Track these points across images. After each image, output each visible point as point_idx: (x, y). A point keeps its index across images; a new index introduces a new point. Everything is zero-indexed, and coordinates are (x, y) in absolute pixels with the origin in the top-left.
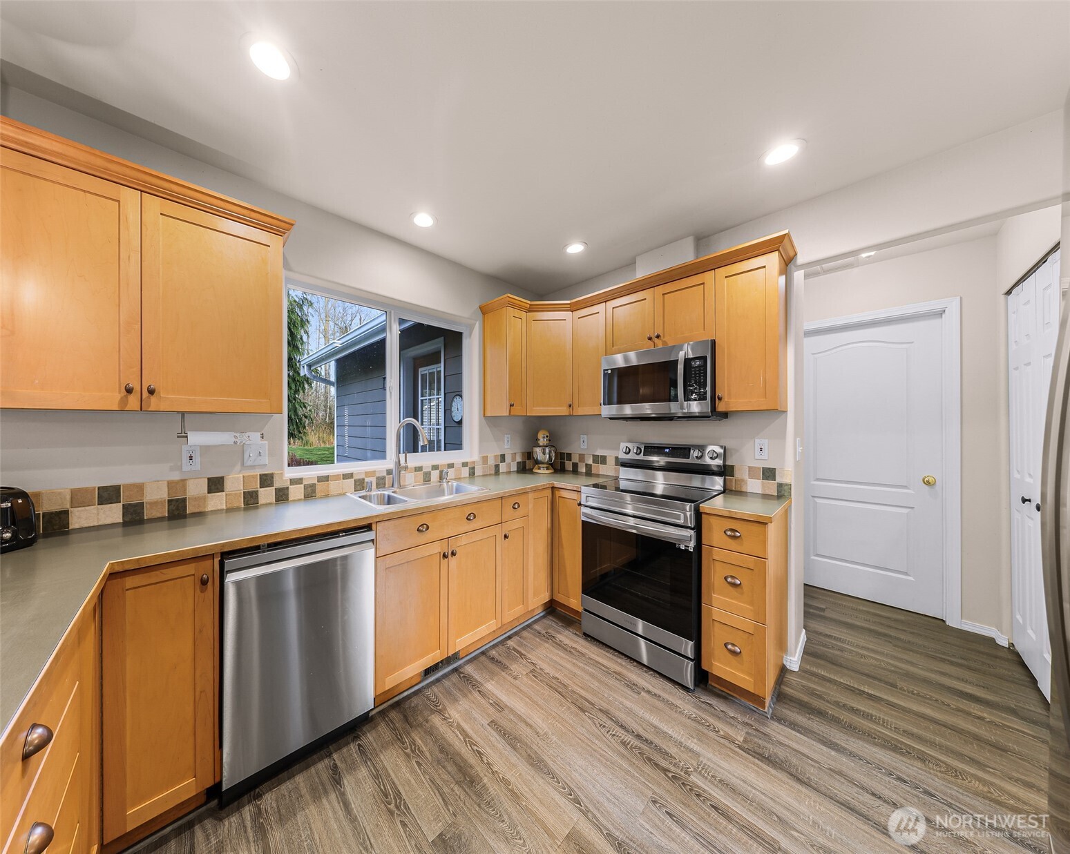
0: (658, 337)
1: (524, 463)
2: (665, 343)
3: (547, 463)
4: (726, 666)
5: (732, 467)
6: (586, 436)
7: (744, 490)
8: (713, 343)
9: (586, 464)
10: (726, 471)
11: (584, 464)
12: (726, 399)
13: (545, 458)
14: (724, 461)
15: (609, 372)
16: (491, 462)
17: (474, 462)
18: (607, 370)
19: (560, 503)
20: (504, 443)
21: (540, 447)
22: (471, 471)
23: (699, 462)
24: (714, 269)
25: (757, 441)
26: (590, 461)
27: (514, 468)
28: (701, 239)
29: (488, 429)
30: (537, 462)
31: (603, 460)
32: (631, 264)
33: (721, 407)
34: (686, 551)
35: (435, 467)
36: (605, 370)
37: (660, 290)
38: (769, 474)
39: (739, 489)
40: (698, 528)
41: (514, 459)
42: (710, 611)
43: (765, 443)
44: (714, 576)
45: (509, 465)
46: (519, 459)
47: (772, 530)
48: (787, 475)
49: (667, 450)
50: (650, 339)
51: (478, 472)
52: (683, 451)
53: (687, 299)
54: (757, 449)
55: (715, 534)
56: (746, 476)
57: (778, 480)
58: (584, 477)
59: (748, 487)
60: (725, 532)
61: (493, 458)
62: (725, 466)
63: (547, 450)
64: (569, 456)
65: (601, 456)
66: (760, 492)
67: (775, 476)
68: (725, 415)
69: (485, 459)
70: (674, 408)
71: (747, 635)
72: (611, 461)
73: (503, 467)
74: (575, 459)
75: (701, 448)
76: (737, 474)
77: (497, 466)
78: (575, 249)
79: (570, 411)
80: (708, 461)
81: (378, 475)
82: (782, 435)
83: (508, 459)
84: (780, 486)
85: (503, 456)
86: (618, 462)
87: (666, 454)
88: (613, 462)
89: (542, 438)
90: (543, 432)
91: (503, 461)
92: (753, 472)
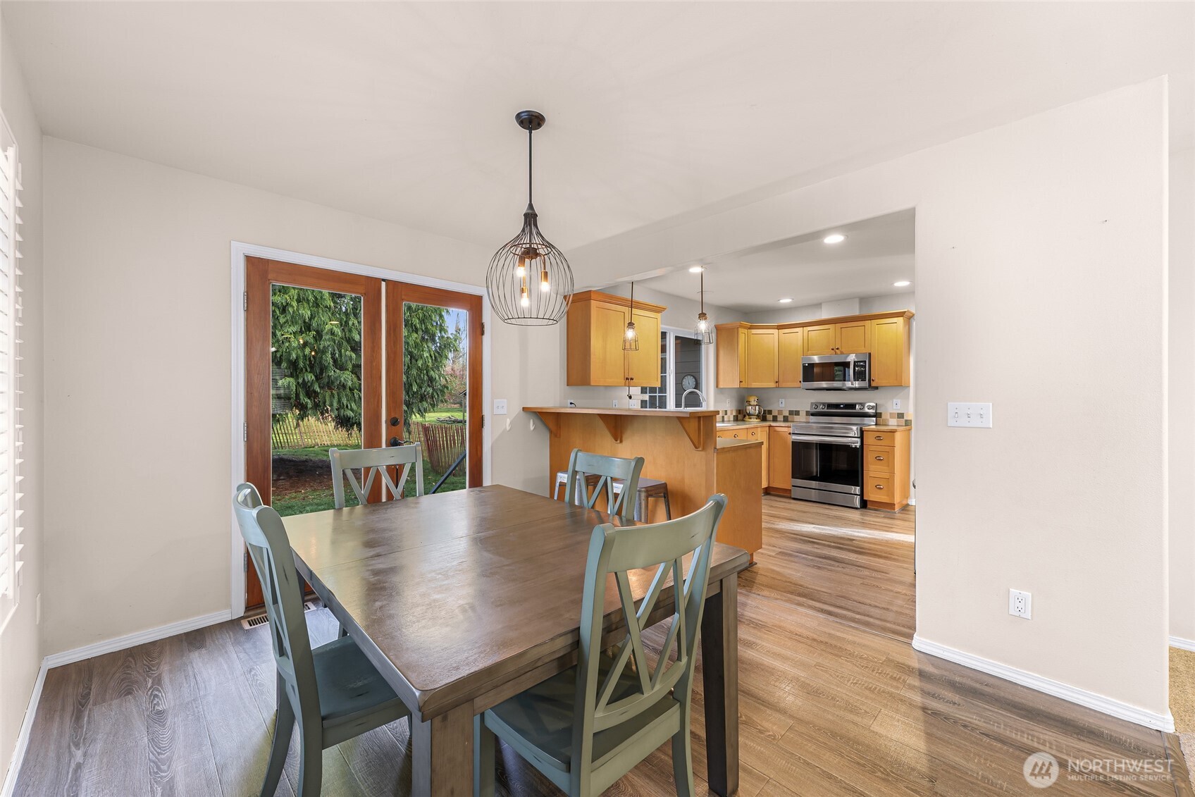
0: (837, 349)
1: (737, 416)
2: (842, 352)
3: (757, 415)
4: (876, 495)
5: (881, 413)
6: (783, 400)
7: (887, 423)
8: (870, 354)
9: (784, 416)
10: (877, 415)
12: (876, 380)
13: (755, 413)
14: (876, 410)
15: (807, 365)
18: (805, 364)
20: (727, 403)
21: (752, 406)
23: (861, 411)
24: (870, 320)
25: (894, 400)
26: (788, 414)
27: (732, 419)
28: (864, 300)
29: (719, 395)
30: (750, 415)
31: (797, 413)
32: (817, 305)
33: (873, 384)
36: (803, 364)
37: (839, 325)
38: (900, 416)
39: (884, 423)
40: (862, 437)
41: (732, 414)
42: (868, 473)
43: (899, 401)
44: (869, 457)
45: (729, 417)
46: (734, 414)
47: (898, 436)
48: (910, 415)
49: (842, 406)
50: (833, 349)
52: (852, 406)
53: (855, 331)
54: (895, 404)
55: (869, 439)
56: (888, 417)
57: (905, 418)
59: (889, 422)
60: (876, 438)
62: (876, 413)
63: (757, 408)
64: (770, 412)
65: (794, 410)
66: (895, 424)
67: (903, 416)
68: (877, 388)
70: (848, 384)
71: (886, 480)
72: (803, 414)
73: (726, 418)
74: (775, 413)
75: (863, 405)
76: (883, 417)
77: (723, 417)
78: (785, 301)
79: (776, 385)
80: (866, 410)
82: (908, 398)
83: (729, 413)
84: (906, 421)
85: (726, 411)
86: (808, 413)
87: (841, 408)
88: (805, 414)
89: (753, 401)
90: (754, 397)
91: (726, 414)
92: (892, 415)
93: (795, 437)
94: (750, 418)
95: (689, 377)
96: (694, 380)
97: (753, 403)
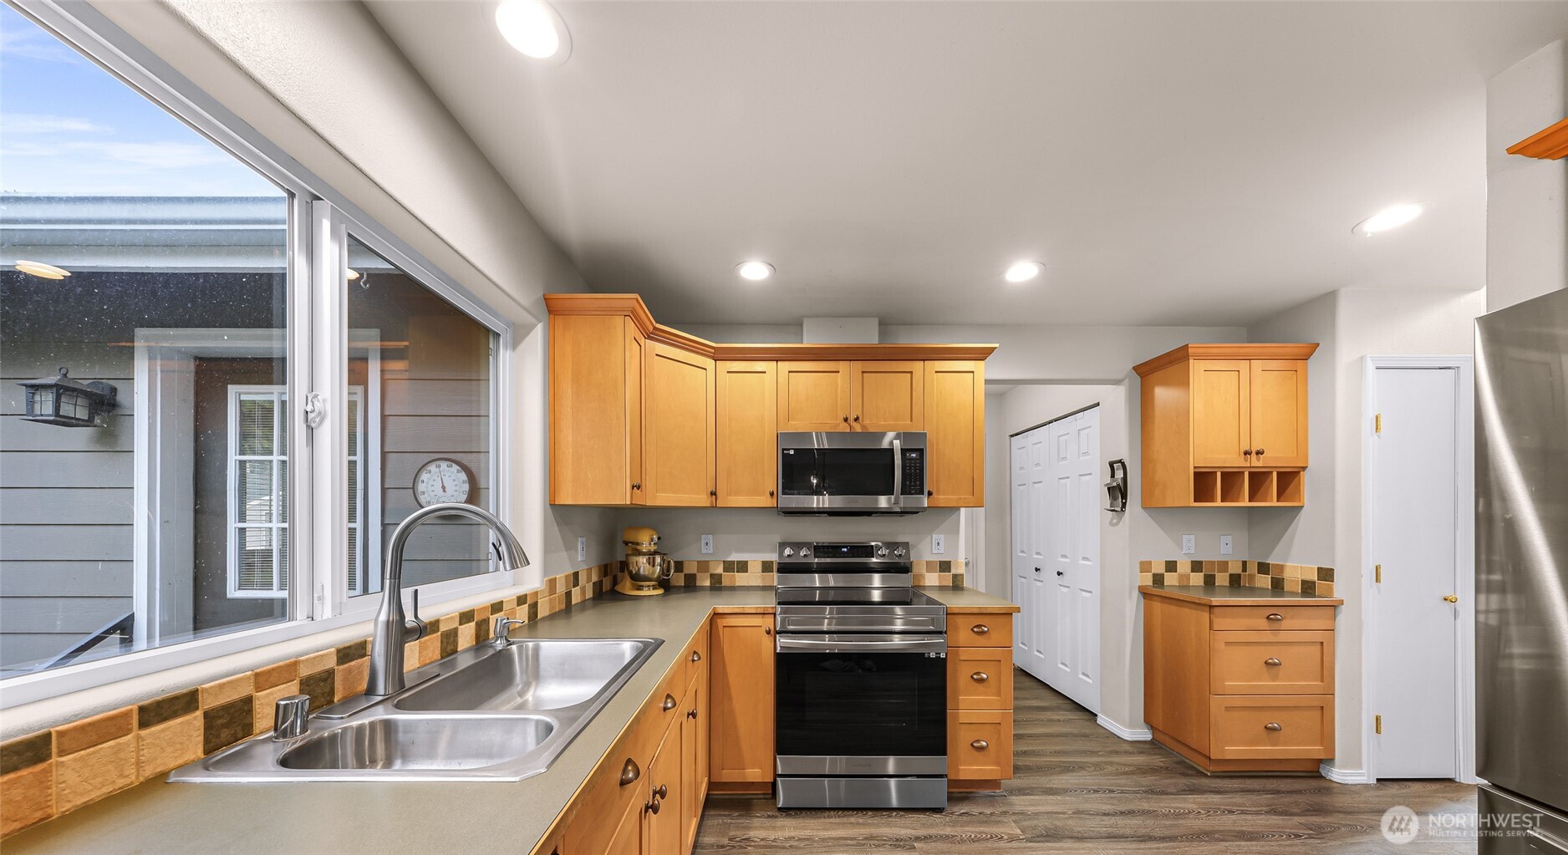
0: (856, 419)
1: (601, 582)
2: (863, 427)
3: (657, 579)
4: (972, 765)
6: (711, 537)
7: (922, 584)
8: (925, 435)
9: (711, 575)
11: (709, 574)
12: (933, 494)
13: (654, 572)
15: (792, 452)
16: (561, 589)
17: (536, 593)
18: (789, 450)
19: (725, 637)
20: (577, 551)
21: (644, 554)
22: (532, 610)
24: (924, 360)
25: (936, 537)
26: (720, 570)
27: (589, 594)
29: (556, 528)
30: (637, 579)
31: (743, 567)
32: (795, 325)
33: (930, 503)
34: (938, 658)
35: (466, 617)
36: (783, 450)
37: (857, 366)
38: (945, 566)
39: (917, 584)
41: (589, 579)
42: (956, 716)
43: (941, 538)
44: (959, 676)
45: (583, 591)
46: (595, 578)
48: (959, 568)
49: (845, 550)
50: (846, 419)
51: (543, 612)
52: (864, 549)
54: (934, 544)
55: (958, 633)
56: (924, 571)
57: (954, 571)
58: (709, 592)
59: (927, 581)
60: (972, 630)
61: (564, 581)
63: (658, 559)
65: (738, 562)
66: (937, 584)
67: (950, 568)
69: (552, 584)
71: (993, 726)
72: (754, 566)
73: (576, 595)
74: (690, 568)
76: (916, 570)
77: (568, 595)
78: (754, 271)
79: (712, 501)
81: (305, 672)
82: (956, 530)
83: (582, 578)
84: (955, 576)
85: (576, 575)
86: (767, 567)
87: (844, 555)
88: (759, 567)
89: (646, 540)
90: (651, 532)
91: (576, 584)
92: (930, 566)
93: (783, 641)
94: (640, 588)
95: (444, 465)
96: (463, 476)
97: (646, 547)
